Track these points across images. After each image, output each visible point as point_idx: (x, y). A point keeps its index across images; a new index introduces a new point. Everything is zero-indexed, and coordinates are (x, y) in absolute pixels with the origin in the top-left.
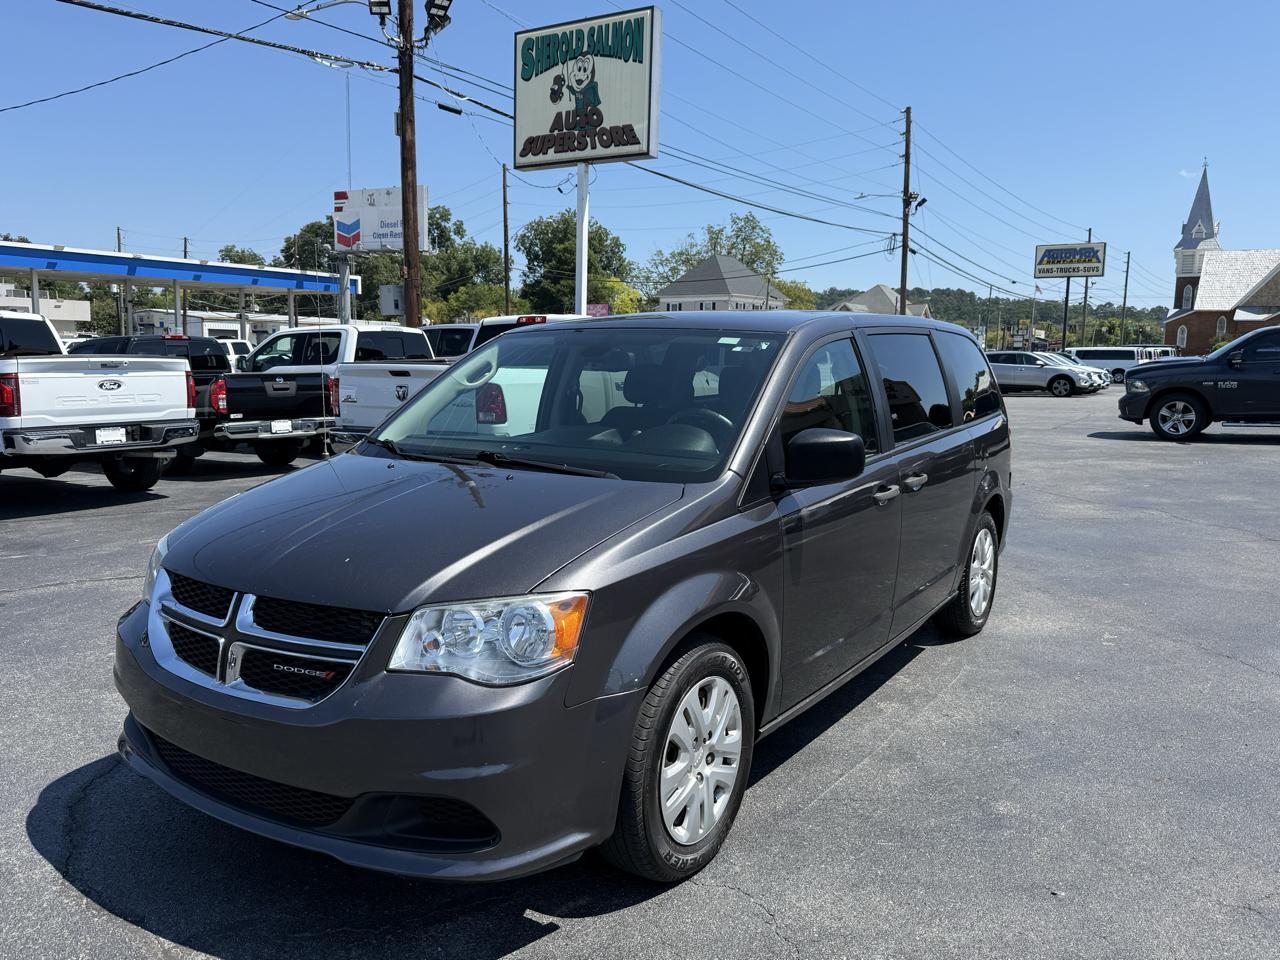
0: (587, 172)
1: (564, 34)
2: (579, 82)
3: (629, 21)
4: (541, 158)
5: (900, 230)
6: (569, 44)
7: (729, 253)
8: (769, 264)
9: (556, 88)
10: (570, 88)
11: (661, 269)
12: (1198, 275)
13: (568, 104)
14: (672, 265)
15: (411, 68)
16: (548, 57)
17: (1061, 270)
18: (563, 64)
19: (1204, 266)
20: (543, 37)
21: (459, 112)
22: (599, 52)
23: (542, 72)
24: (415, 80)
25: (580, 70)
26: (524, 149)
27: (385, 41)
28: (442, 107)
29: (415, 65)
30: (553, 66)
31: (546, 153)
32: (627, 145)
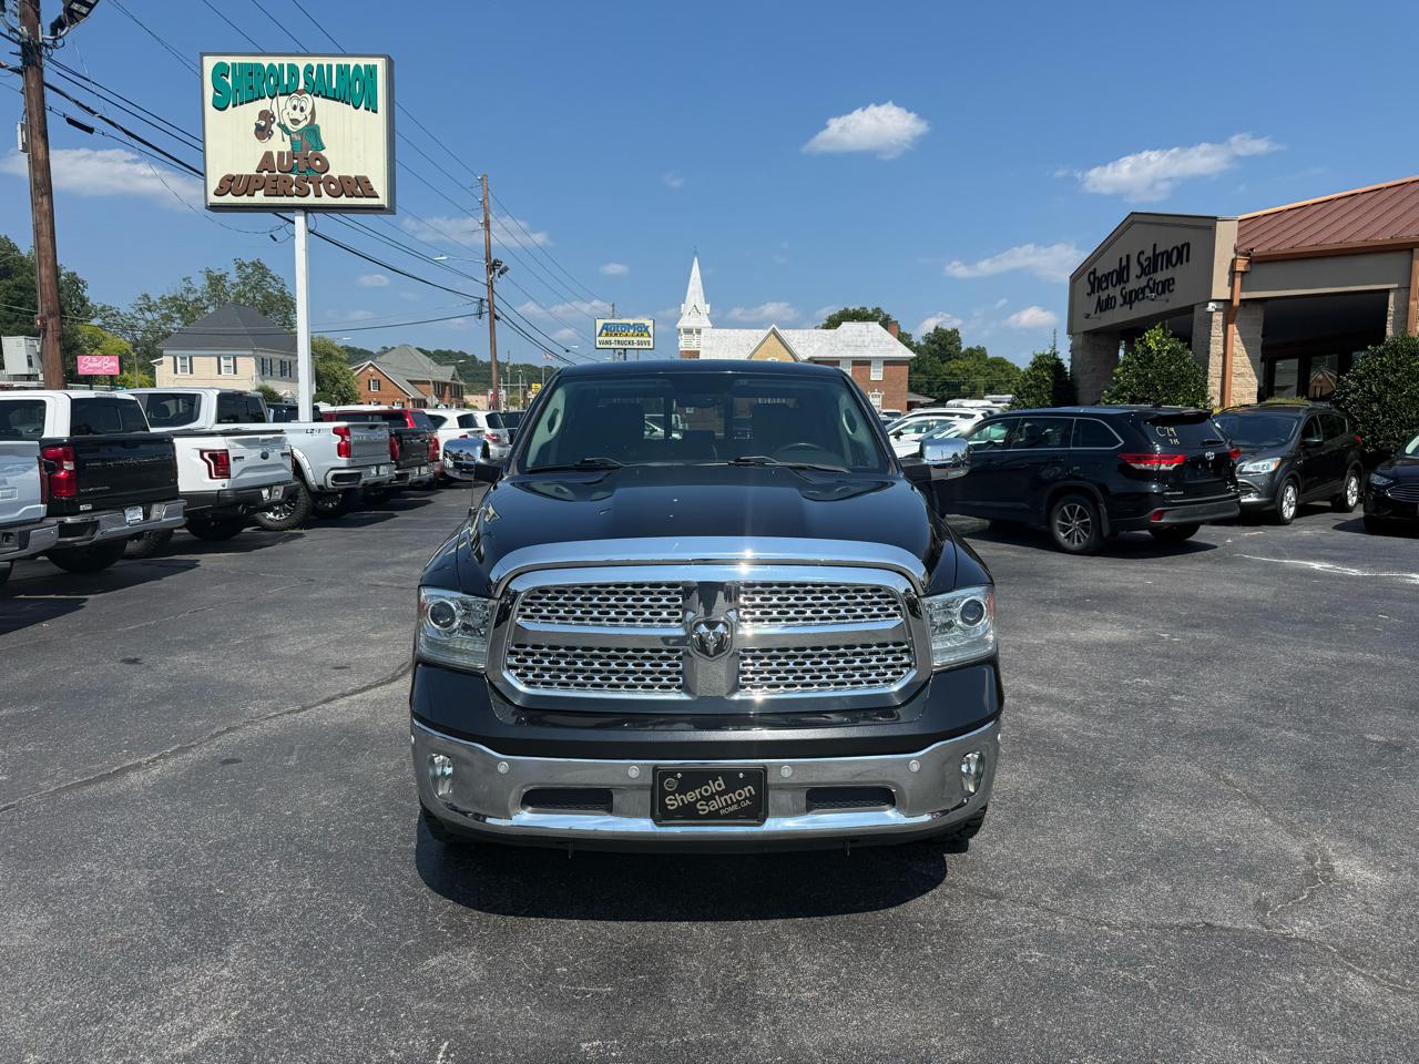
1: (271, 65)
2: (295, 122)
3: (357, 66)
4: (244, 200)
5: (486, 297)
6: (279, 77)
8: (287, 316)
9: (263, 124)
10: (283, 127)
12: (698, 349)
13: (279, 144)
14: (164, 312)
15: (41, 73)
16: (251, 88)
17: (618, 342)
18: (272, 98)
19: (702, 341)
20: (241, 65)
21: (90, 130)
22: (320, 92)
23: (241, 104)
25: (295, 108)
26: (219, 188)
27: (6, 33)
28: (71, 121)
29: (45, 69)
30: (257, 99)
31: (253, 195)
32: (361, 197)
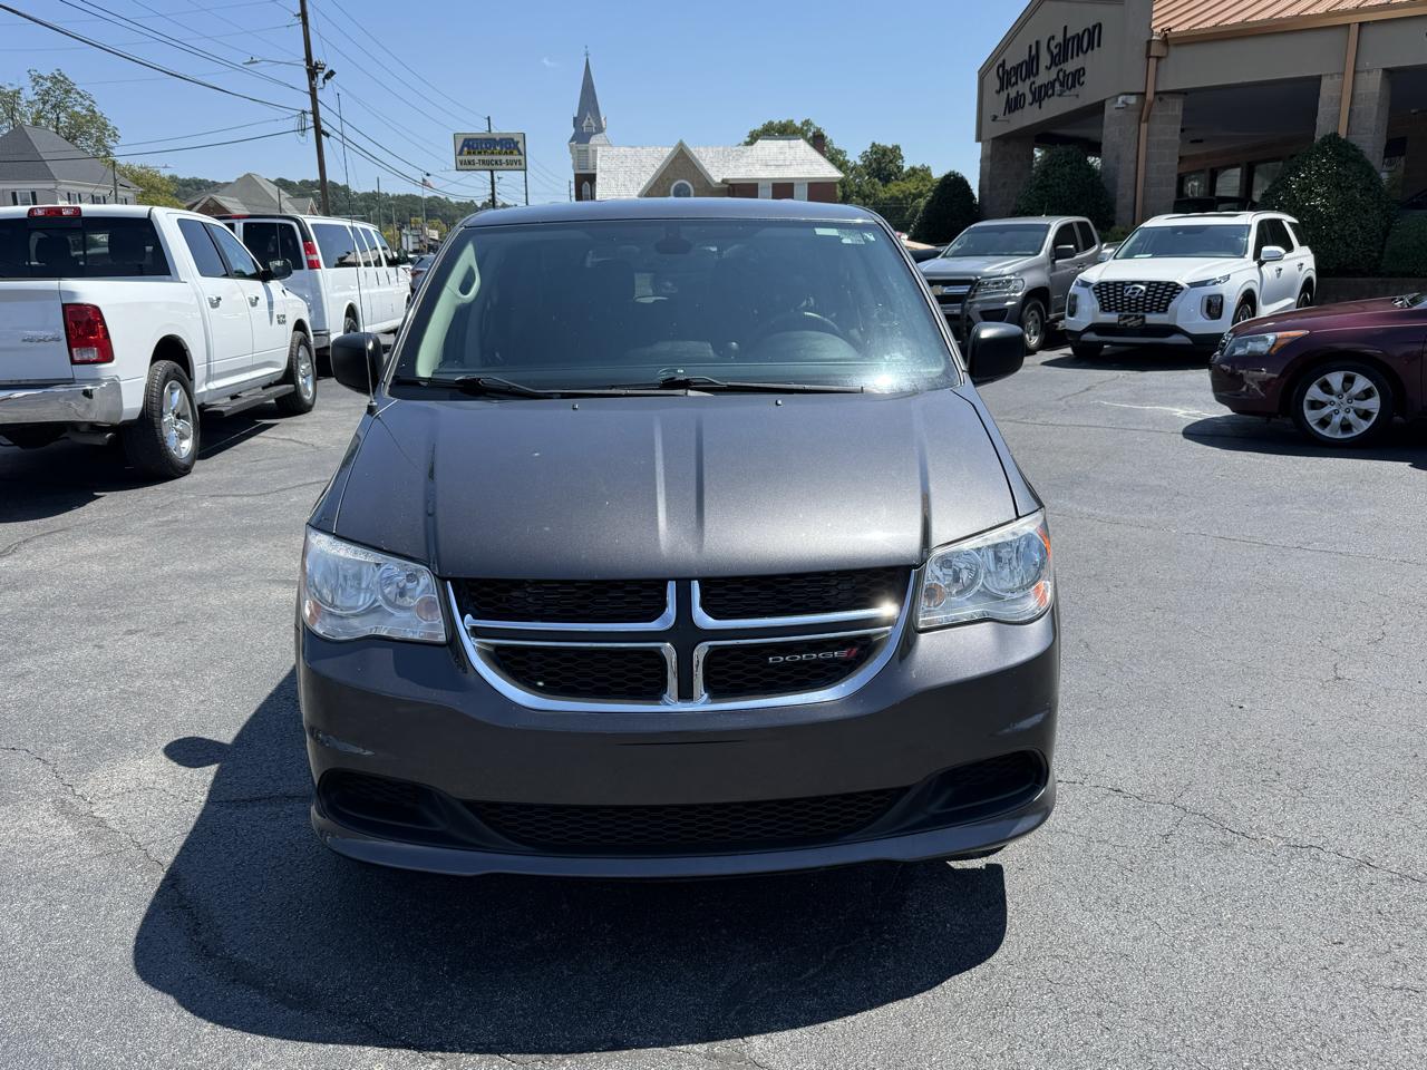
5: (309, 108)
7: (36, 124)
8: (99, 140)
12: (593, 172)
17: (484, 162)
19: (598, 162)
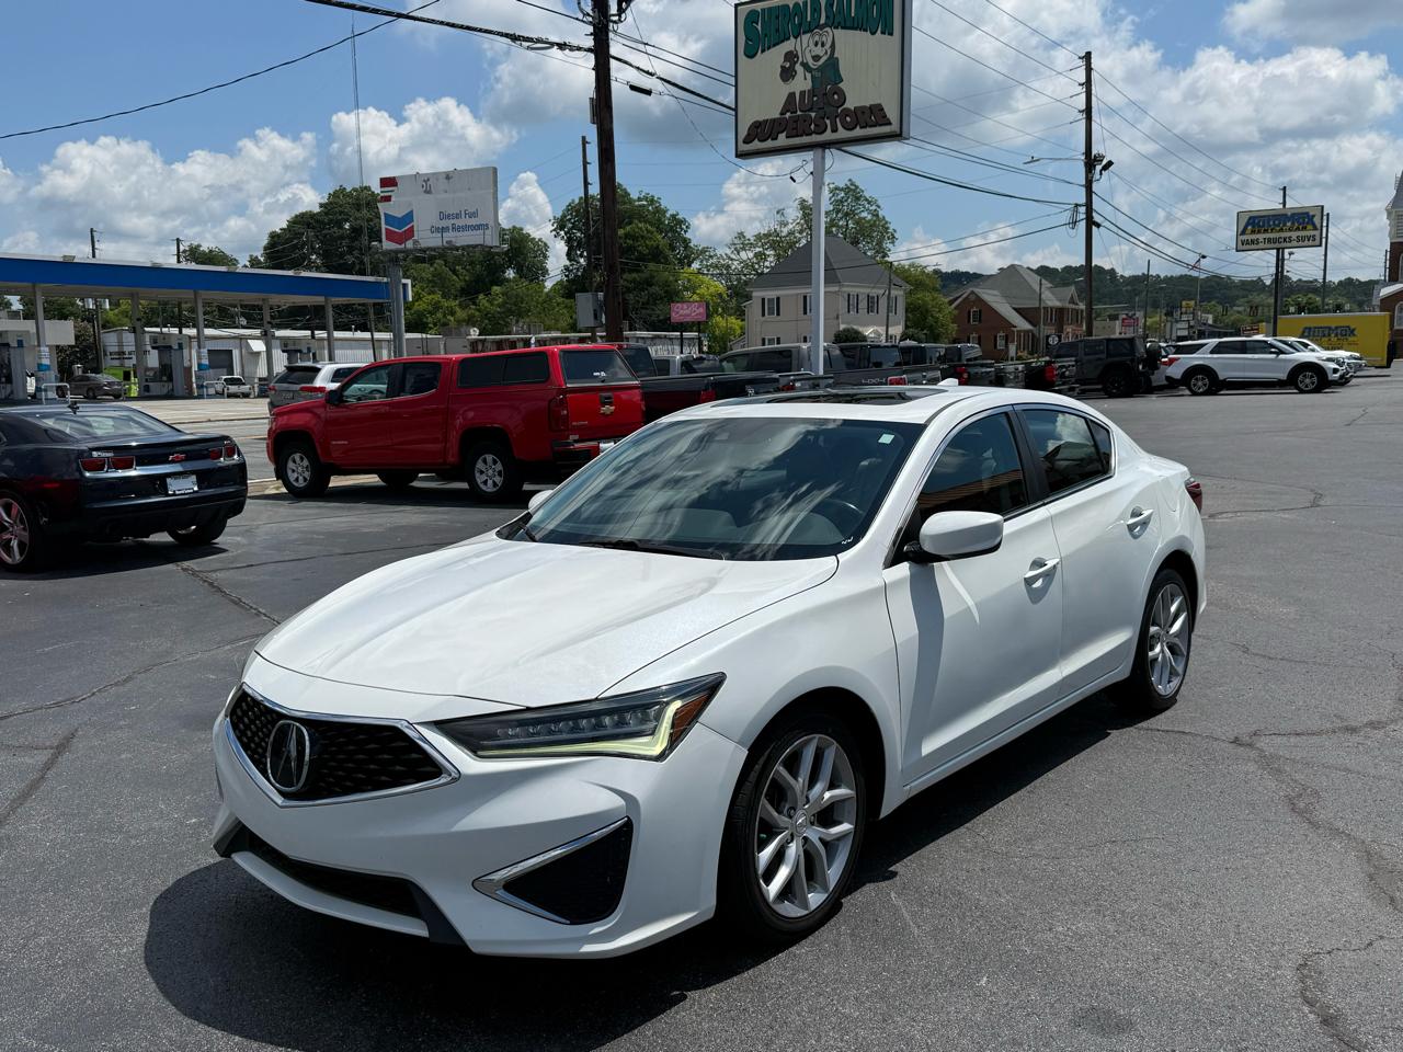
0: (823, 158)
2: (816, 58)
4: (769, 144)
5: (1083, 200)
6: (802, 15)
8: (880, 243)
9: (788, 65)
10: (805, 66)
11: (744, 255)
13: (802, 83)
14: (758, 250)
15: (608, 46)
16: (777, 30)
17: (1269, 240)
18: (796, 38)
21: (648, 92)
22: (839, 23)
24: (612, 61)
25: (816, 44)
26: (748, 134)
27: (581, 16)
28: (633, 88)
29: (611, 43)
30: (783, 41)
31: (776, 139)
32: (875, 126)
